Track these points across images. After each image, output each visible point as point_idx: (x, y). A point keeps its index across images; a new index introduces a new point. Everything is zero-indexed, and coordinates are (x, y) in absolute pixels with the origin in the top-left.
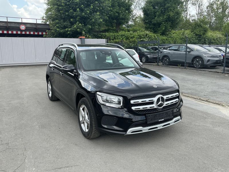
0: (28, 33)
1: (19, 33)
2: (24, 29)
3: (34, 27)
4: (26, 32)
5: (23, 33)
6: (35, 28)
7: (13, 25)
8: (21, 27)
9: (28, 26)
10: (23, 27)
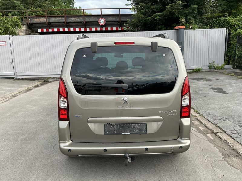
0: (109, 29)
1: (99, 29)
2: (103, 23)
3: (118, 20)
4: (107, 29)
5: (104, 29)
6: (118, 22)
7: (92, 19)
8: (100, 22)
9: (110, 19)
10: (102, 21)
